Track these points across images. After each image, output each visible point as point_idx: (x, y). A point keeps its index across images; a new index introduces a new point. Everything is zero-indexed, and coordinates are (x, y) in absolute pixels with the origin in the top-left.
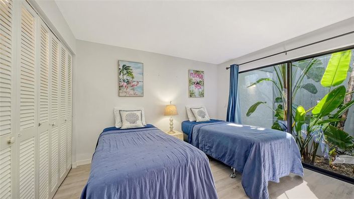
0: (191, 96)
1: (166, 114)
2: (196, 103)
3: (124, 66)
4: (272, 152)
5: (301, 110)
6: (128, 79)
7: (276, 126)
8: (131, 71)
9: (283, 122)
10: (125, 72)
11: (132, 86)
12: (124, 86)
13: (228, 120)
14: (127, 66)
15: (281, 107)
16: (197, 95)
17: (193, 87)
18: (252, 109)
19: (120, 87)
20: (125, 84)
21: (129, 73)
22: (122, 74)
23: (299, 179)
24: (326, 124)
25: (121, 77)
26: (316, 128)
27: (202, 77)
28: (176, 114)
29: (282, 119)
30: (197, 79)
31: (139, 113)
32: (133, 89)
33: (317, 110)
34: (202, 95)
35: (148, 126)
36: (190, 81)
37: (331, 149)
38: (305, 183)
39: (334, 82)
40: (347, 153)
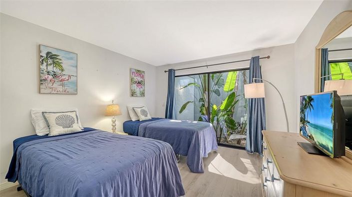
0: (132, 95)
1: (107, 115)
2: (138, 103)
3: (48, 53)
4: (204, 136)
5: (215, 107)
6: (55, 70)
7: (200, 119)
8: (60, 61)
9: (204, 116)
10: (50, 61)
11: (61, 81)
12: (49, 79)
13: (166, 117)
14: (54, 54)
15: (203, 105)
16: (139, 95)
17: (135, 86)
18: (184, 107)
19: (42, 81)
20: (50, 77)
21: (56, 64)
22: (45, 64)
23: (215, 152)
24: (226, 116)
25: (44, 67)
26: (221, 119)
27: (143, 77)
28: (120, 114)
29: (203, 114)
30: (138, 79)
31: (73, 115)
32: (63, 85)
33: (222, 107)
34: (143, 94)
35: (86, 130)
36: (132, 79)
37: (227, 132)
38: (219, 154)
39: (230, 89)
40: (234, 133)
